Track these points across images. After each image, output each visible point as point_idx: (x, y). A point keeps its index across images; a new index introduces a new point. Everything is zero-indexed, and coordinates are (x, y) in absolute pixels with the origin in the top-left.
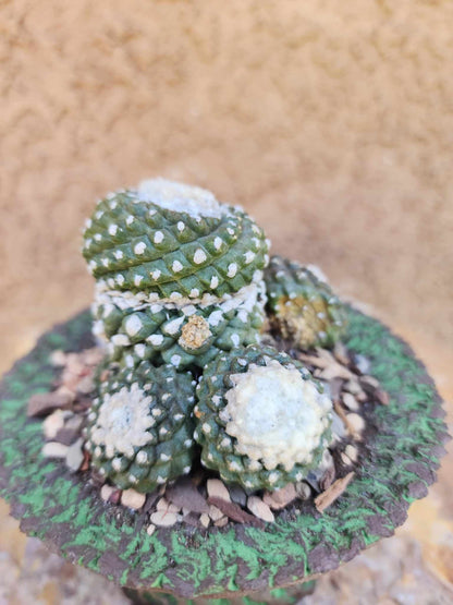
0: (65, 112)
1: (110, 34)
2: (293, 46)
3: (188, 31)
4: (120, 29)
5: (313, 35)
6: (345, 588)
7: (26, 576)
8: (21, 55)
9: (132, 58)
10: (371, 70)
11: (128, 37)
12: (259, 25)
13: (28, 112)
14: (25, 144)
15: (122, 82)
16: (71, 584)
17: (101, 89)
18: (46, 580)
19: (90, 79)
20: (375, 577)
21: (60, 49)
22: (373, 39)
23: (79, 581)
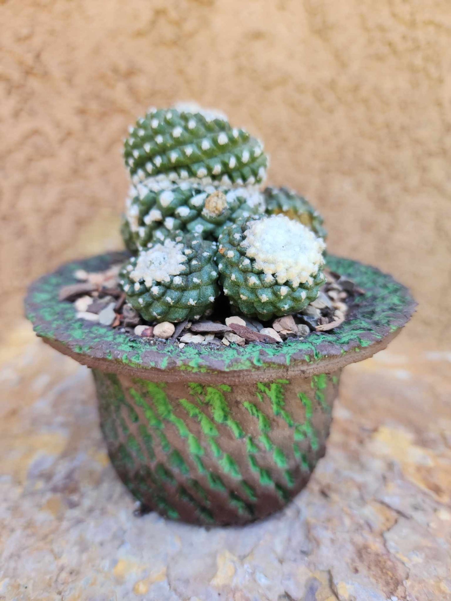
0: (69, 134)
1: (115, 70)
2: (267, 88)
3: (181, 72)
4: (123, 66)
5: (284, 80)
6: (334, 497)
7: (29, 494)
8: (34, 83)
9: (132, 91)
10: (331, 111)
11: (130, 73)
12: (240, 70)
13: (36, 132)
14: (30, 160)
15: (122, 111)
16: (75, 498)
17: (103, 116)
18: (49, 496)
19: (94, 106)
20: (361, 487)
21: (69, 80)
22: (332, 85)
23: (82, 496)
